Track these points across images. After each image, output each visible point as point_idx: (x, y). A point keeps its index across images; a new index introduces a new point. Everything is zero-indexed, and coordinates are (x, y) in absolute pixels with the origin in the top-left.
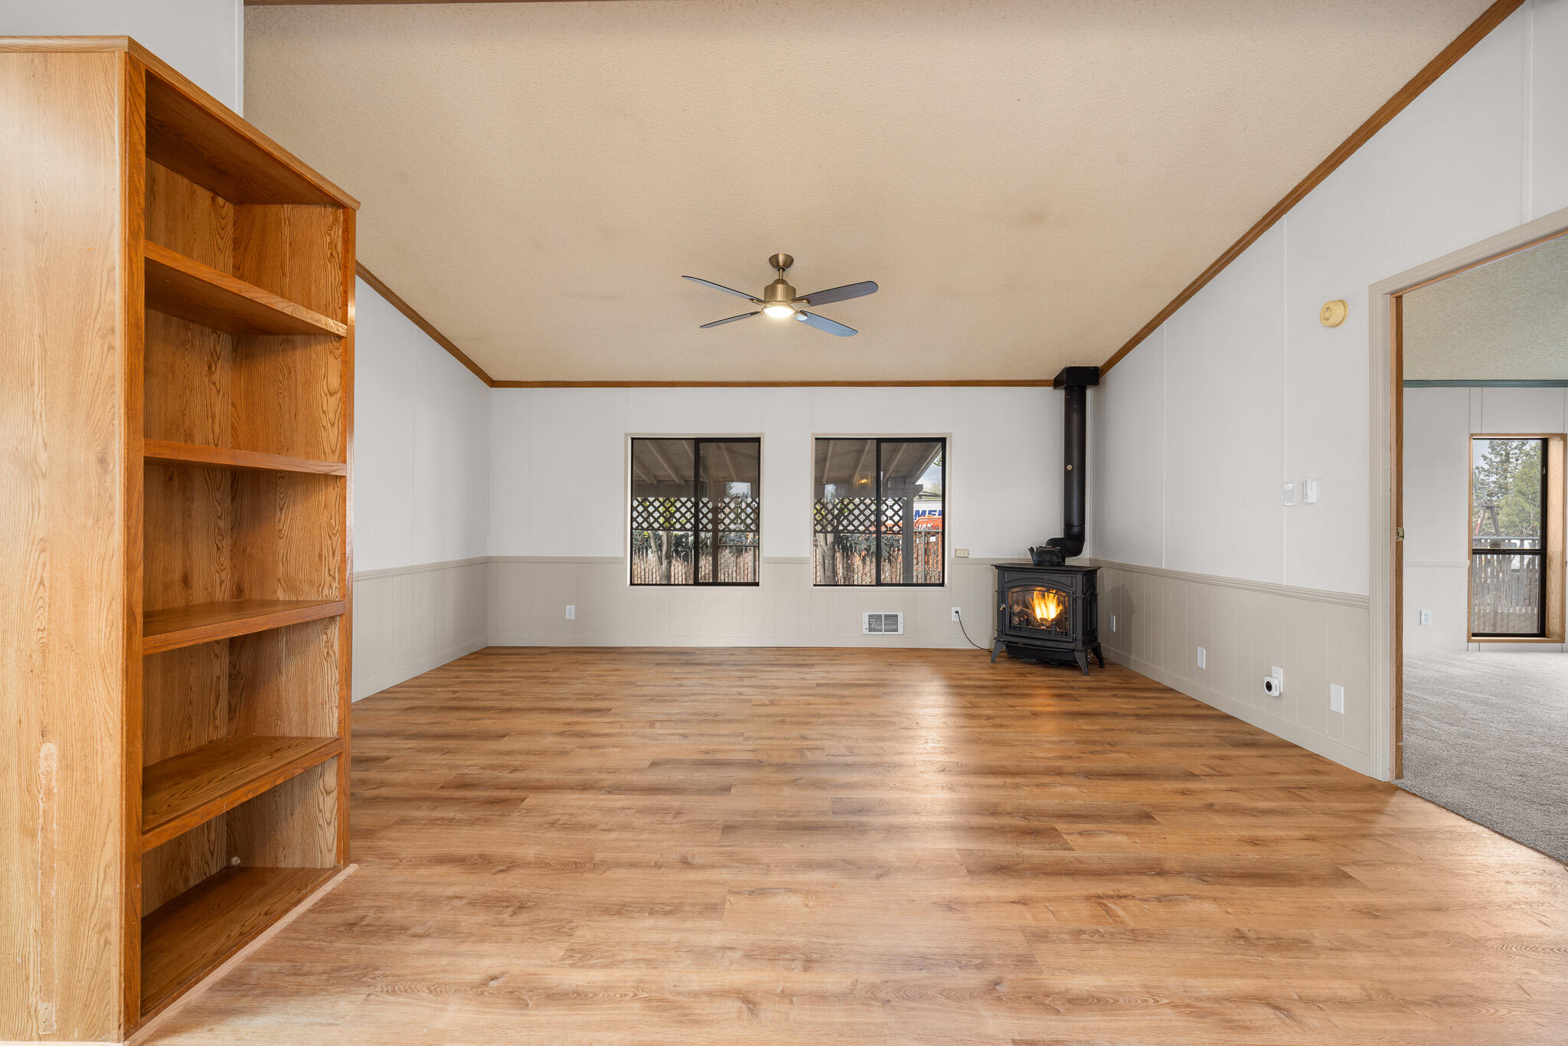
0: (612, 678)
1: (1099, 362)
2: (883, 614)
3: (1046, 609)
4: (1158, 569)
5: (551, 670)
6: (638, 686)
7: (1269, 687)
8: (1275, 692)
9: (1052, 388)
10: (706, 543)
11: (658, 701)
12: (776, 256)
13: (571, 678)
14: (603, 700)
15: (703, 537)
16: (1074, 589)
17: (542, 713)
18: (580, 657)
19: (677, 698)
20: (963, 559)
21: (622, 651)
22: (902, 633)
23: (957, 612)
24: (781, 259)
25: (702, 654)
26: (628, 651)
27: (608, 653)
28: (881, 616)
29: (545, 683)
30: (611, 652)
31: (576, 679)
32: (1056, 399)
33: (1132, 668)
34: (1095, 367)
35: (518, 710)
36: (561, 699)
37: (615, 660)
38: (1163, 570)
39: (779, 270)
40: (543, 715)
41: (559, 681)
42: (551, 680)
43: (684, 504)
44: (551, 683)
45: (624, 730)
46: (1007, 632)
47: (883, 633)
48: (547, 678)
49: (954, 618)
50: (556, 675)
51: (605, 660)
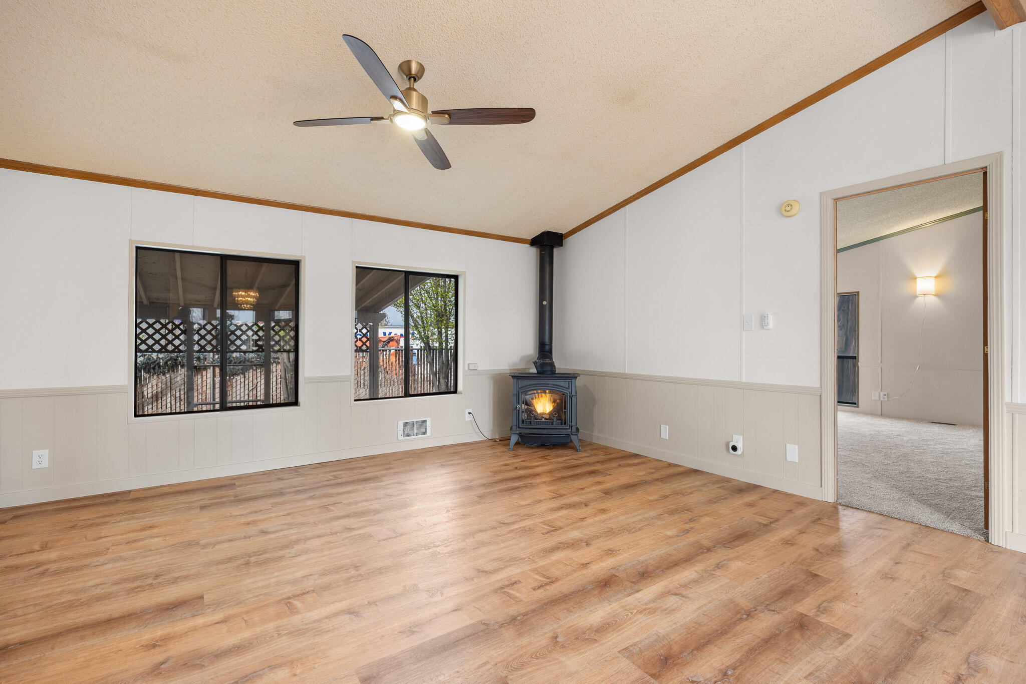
0: (152, 540)
1: (563, 230)
2: (415, 420)
3: (544, 405)
4: (622, 373)
5: (36, 547)
6: (205, 546)
7: (734, 448)
8: (739, 452)
9: (528, 246)
10: (159, 364)
11: (259, 564)
12: (408, 63)
13: (87, 556)
14: (175, 581)
15: (155, 358)
16: (570, 390)
17: (82, 638)
18: (74, 516)
19: (280, 553)
20: (473, 370)
21: (132, 496)
22: (430, 435)
23: (470, 413)
24: (414, 68)
25: (246, 485)
26: (139, 495)
27: (111, 503)
28: (412, 423)
29: (43, 574)
30: (117, 501)
31: (97, 554)
32: (530, 255)
33: (595, 441)
34: (561, 234)
35: (25, 644)
36: (100, 598)
37: (134, 512)
38: (626, 374)
39: (409, 79)
40: (88, 643)
41: (65, 565)
42: (53, 567)
43: (151, 326)
44: (55, 573)
45: (258, 630)
46: (521, 426)
47: (415, 437)
48: (39, 564)
49: (468, 418)
50: (53, 555)
51: (118, 514)
